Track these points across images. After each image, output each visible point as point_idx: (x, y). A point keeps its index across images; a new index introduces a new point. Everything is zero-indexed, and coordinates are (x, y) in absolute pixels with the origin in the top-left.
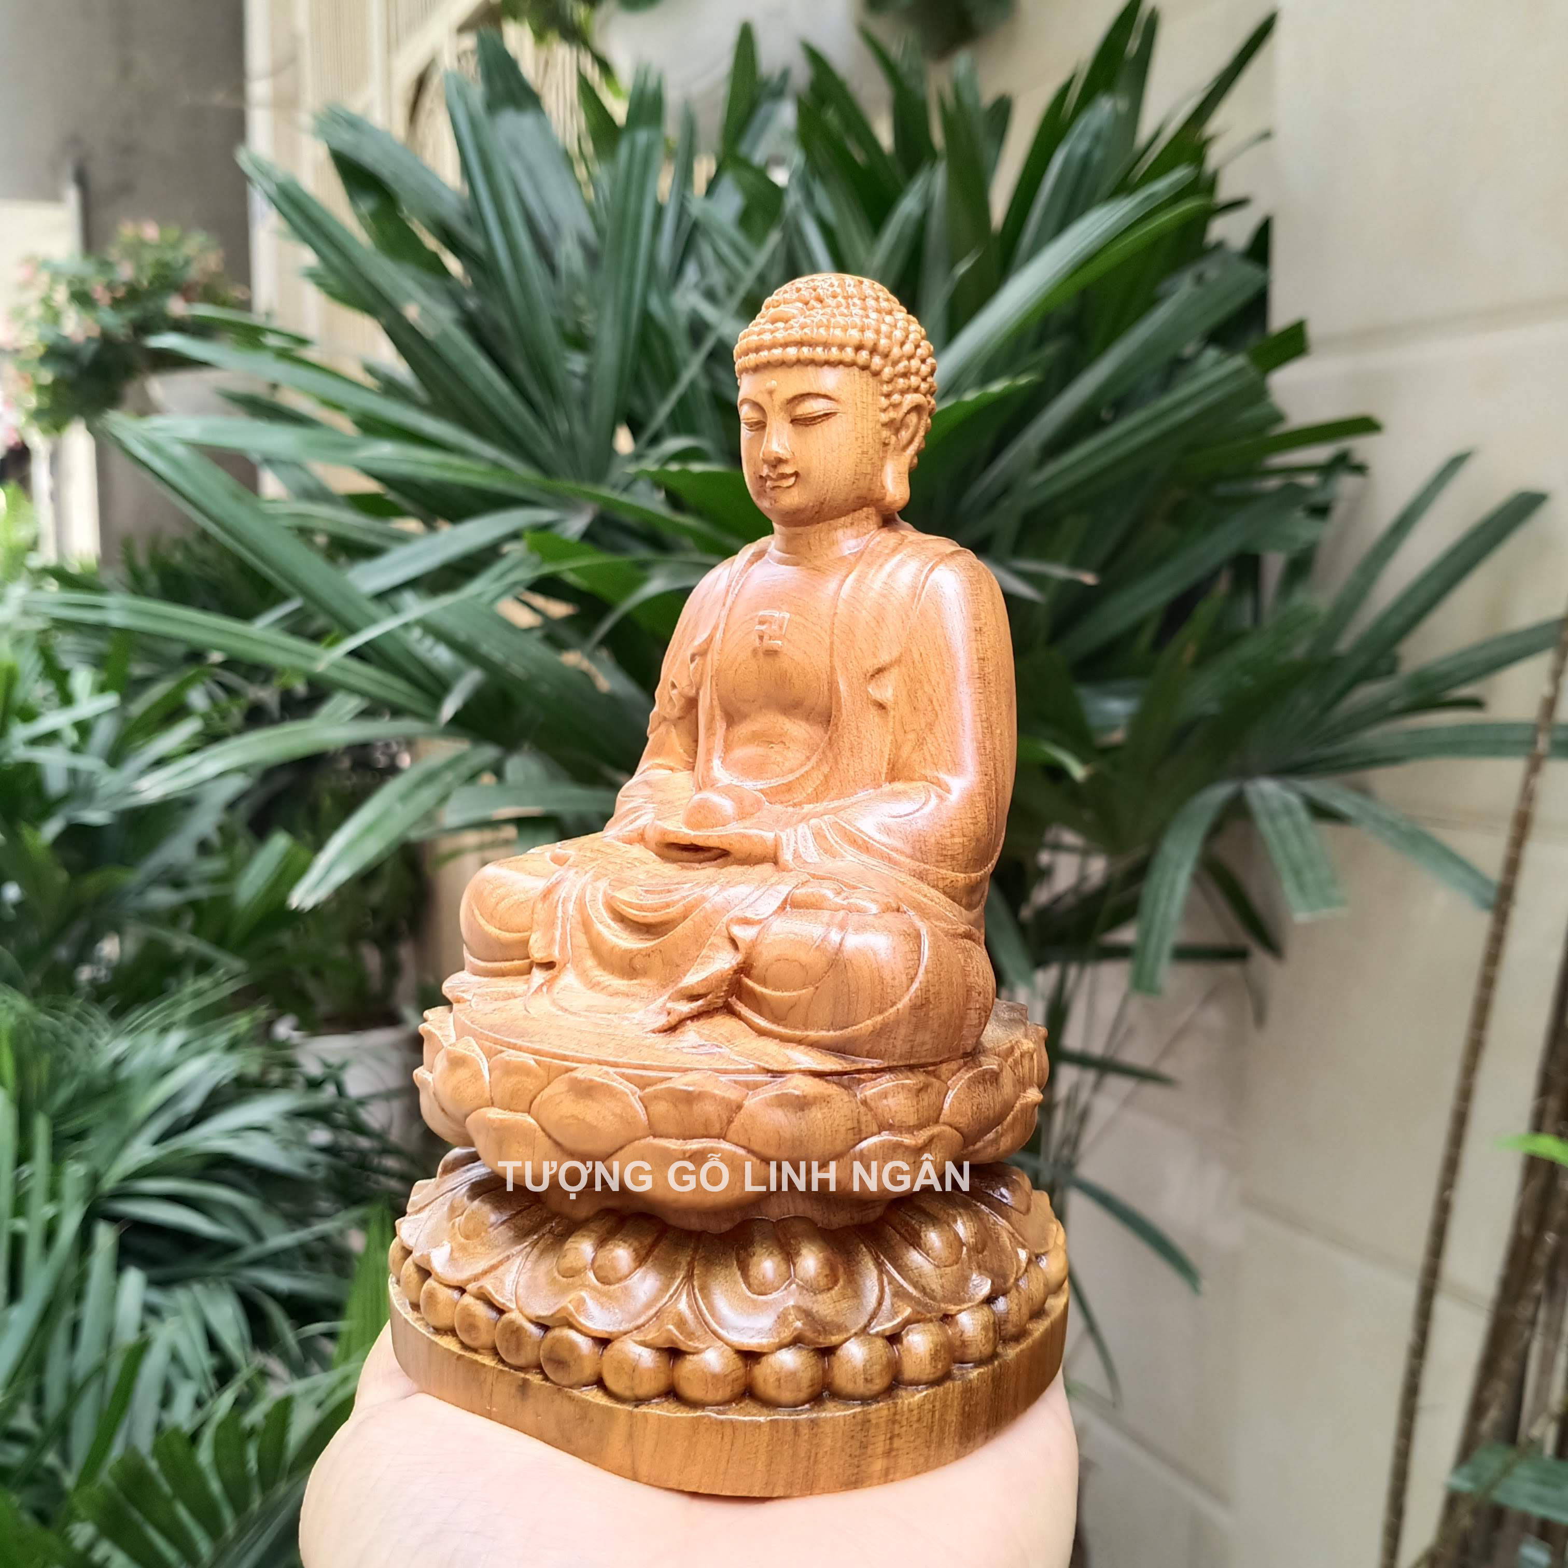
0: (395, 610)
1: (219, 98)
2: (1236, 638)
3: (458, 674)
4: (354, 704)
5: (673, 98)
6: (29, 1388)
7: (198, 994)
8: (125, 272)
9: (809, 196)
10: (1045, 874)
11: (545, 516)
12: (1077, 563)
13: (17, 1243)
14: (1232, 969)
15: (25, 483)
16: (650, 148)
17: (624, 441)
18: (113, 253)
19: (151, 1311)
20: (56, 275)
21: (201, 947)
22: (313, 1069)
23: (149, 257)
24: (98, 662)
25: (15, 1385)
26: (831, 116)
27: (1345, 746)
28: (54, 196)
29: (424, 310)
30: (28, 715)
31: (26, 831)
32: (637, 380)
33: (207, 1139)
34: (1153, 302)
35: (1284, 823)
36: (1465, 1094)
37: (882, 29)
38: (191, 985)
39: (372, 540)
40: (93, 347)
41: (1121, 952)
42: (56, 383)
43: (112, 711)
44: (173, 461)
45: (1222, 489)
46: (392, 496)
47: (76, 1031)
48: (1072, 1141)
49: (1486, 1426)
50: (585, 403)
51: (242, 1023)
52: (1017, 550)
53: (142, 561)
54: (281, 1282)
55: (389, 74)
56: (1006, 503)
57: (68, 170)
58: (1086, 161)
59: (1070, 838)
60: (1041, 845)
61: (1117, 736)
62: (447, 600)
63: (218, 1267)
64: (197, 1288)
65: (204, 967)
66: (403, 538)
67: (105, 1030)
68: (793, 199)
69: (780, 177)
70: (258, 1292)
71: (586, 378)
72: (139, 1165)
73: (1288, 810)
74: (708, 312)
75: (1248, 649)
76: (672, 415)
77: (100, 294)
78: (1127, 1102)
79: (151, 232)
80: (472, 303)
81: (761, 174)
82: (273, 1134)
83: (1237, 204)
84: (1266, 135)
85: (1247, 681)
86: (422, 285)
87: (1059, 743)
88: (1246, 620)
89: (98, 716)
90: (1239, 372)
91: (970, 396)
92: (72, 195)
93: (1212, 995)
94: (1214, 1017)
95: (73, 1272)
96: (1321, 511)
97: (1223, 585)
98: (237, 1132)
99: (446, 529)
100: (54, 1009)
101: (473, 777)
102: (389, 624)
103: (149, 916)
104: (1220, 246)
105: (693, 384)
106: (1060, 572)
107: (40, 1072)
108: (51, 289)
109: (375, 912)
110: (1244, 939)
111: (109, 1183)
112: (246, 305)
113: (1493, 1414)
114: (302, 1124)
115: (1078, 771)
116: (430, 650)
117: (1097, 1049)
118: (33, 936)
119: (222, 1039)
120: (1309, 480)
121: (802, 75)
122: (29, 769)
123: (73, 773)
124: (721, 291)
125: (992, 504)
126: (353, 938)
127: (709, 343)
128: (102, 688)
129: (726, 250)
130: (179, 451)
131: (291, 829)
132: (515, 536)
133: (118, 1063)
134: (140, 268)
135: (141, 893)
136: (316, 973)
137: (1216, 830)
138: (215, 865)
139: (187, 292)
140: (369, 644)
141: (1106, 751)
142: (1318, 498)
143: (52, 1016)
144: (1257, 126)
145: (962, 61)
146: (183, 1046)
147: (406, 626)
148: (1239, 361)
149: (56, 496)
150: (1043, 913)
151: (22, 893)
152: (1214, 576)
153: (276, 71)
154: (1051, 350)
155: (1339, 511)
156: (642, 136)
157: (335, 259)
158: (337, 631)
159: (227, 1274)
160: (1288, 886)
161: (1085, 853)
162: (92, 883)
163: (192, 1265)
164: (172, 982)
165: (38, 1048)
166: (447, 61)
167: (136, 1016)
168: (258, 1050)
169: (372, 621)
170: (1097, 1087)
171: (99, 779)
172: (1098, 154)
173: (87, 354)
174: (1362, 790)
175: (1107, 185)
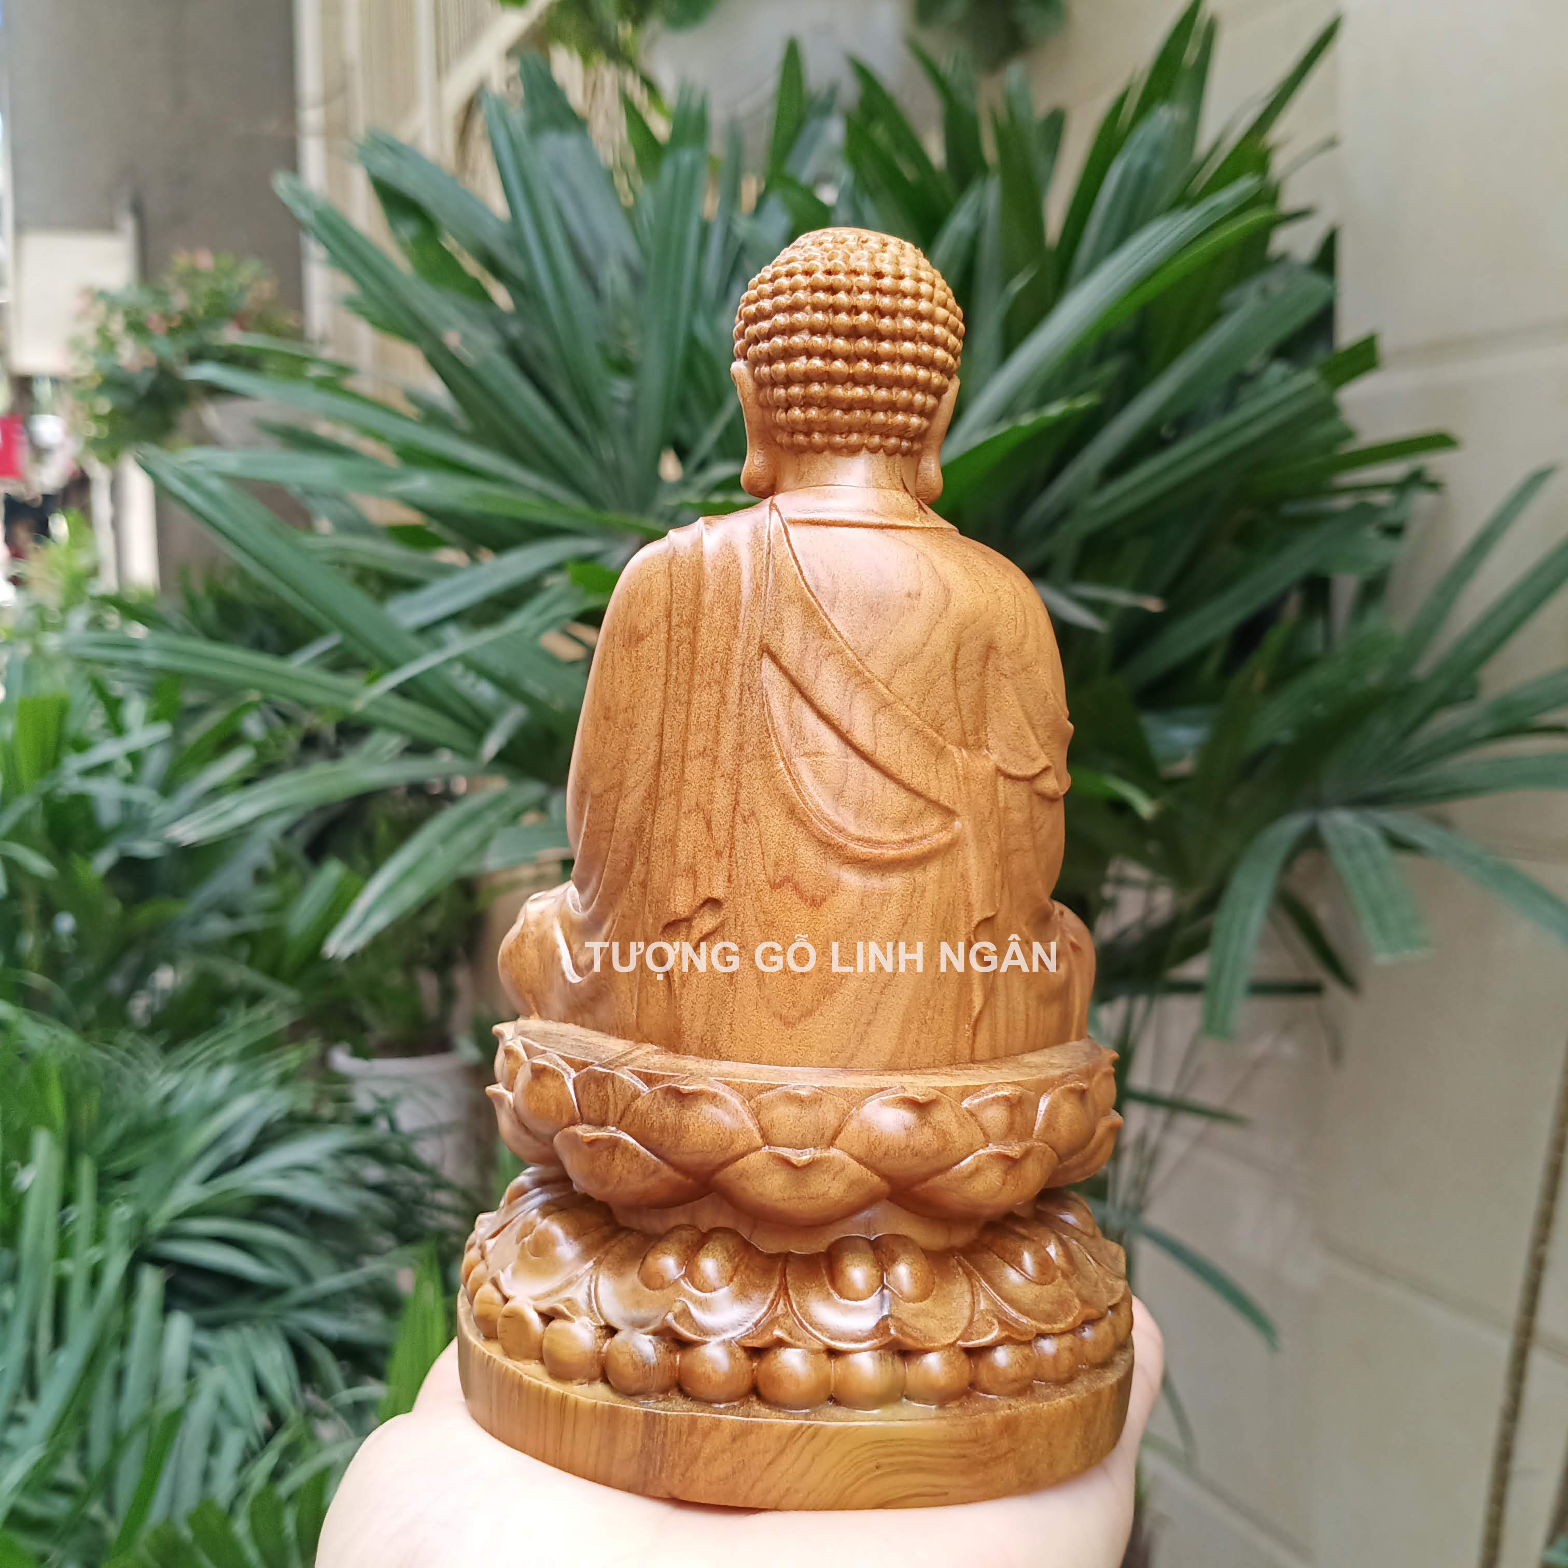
0: (439, 645)
1: (272, 126)
2: (1308, 663)
3: (501, 709)
4: (394, 742)
5: (718, 116)
6: (73, 1439)
7: (249, 1026)
8: (180, 301)
9: (858, 214)
10: (1111, 904)
11: (590, 546)
12: (1141, 587)
13: (62, 1286)
14: (1306, 1004)
15: (86, 511)
16: (694, 170)
17: (670, 468)
18: (169, 281)
19: (199, 1354)
20: (113, 306)
21: (255, 978)
22: (364, 1102)
23: (204, 286)
24: (151, 692)
25: (59, 1436)
26: (880, 133)
27: (1425, 776)
28: (108, 226)
29: (465, 338)
30: (81, 745)
31: (78, 863)
32: (682, 406)
33: (257, 1178)
34: (1216, 316)
35: (1362, 857)
37: (932, 42)
38: (243, 1017)
39: (413, 573)
40: (151, 376)
41: (1192, 988)
42: (113, 412)
43: (163, 741)
44: (210, 496)
45: (1291, 509)
46: (434, 527)
47: (127, 1065)
48: (1140, 1185)
50: (629, 430)
51: (292, 1057)
52: (1079, 573)
53: (199, 588)
54: (330, 1326)
55: (438, 99)
56: (1065, 528)
57: (124, 200)
58: (1144, 174)
59: (1135, 871)
60: (1102, 880)
61: (1185, 766)
62: (488, 635)
63: (267, 1309)
64: (247, 1331)
65: (256, 998)
66: (446, 571)
67: (156, 1063)
68: (841, 218)
69: (828, 195)
70: (307, 1336)
71: (632, 404)
72: (187, 1207)
73: (1366, 844)
75: (1321, 676)
76: (720, 441)
77: (155, 321)
78: (1200, 1141)
79: (205, 261)
80: (515, 329)
81: (809, 193)
82: (322, 1174)
83: (1302, 214)
84: (1331, 143)
85: (1319, 710)
86: (464, 312)
87: (1123, 776)
88: (1317, 646)
89: (152, 747)
90: (1309, 389)
91: (1027, 420)
92: (128, 225)
93: (1287, 1028)
94: (1288, 1049)
95: (118, 1318)
96: (1395, 531)
97: (1293, 607)
98: (286, 1172)
99: (488, 559)
100: (106, 1043)
101: (515, 817)
102: (431, 660)
103: (202, 948)
104: (1283, 258)
106: (1122, 598)
107: (88, 1111)
108: (108, 318)
109: (432, 938)
110: (1317, 972)
111: (158, 1223)
112: (299, 334)
114: (355, 1162)
115: (1145, 807)
116: (473, 686)
117: (1167, 1088)
118: (86, 969)
119: (271, 1072)
120: (1382, 498)
121: (850, 91)
122: (81, 801)
123: (126, 805)
125: (1050, 526)
126: (409, 964)
128: (154, 717)
130: (215, 485)
131: (346, 857)
132: (557, 568)
133: (168, 1098)
134: (194, 296)
135: (196, 921)
136: (374, 1000)
137: (1288, 863)
138: (268, 895)
139: (242, 321)
140: (412, 681)
141: (1173, 782)
142: (1391, 518)
143: (102, 1050)
144: (1322, 134)
145: (1014, 73)
146: (234, 1081)
147: (450, 662)
148: (1308, 377)
149: (116, 524)
150: (1108, 947)
151: (76, 924)
152: (1282, 599)
153: (327, 100)
154: (1111, 368)
155: (1414, 530)
156: (686, 157)
157: (375, 288)
158: (377, 666)
159: (276, 1317)
160: (1368, 926)
161: (1150, 887)
162: (145, 914)
163: (240, 1307)
164: (227, 1013)
165: (87, 1084)
166: (497, 85)
167: (187, 1050)
168: (309, 1085)
169: (413, 657)
170: (1167, 1127)
171: (152, 809)
172: (1158, 167)
173: (144, 383)
174: (1443, 822)
175: (1167, 196)
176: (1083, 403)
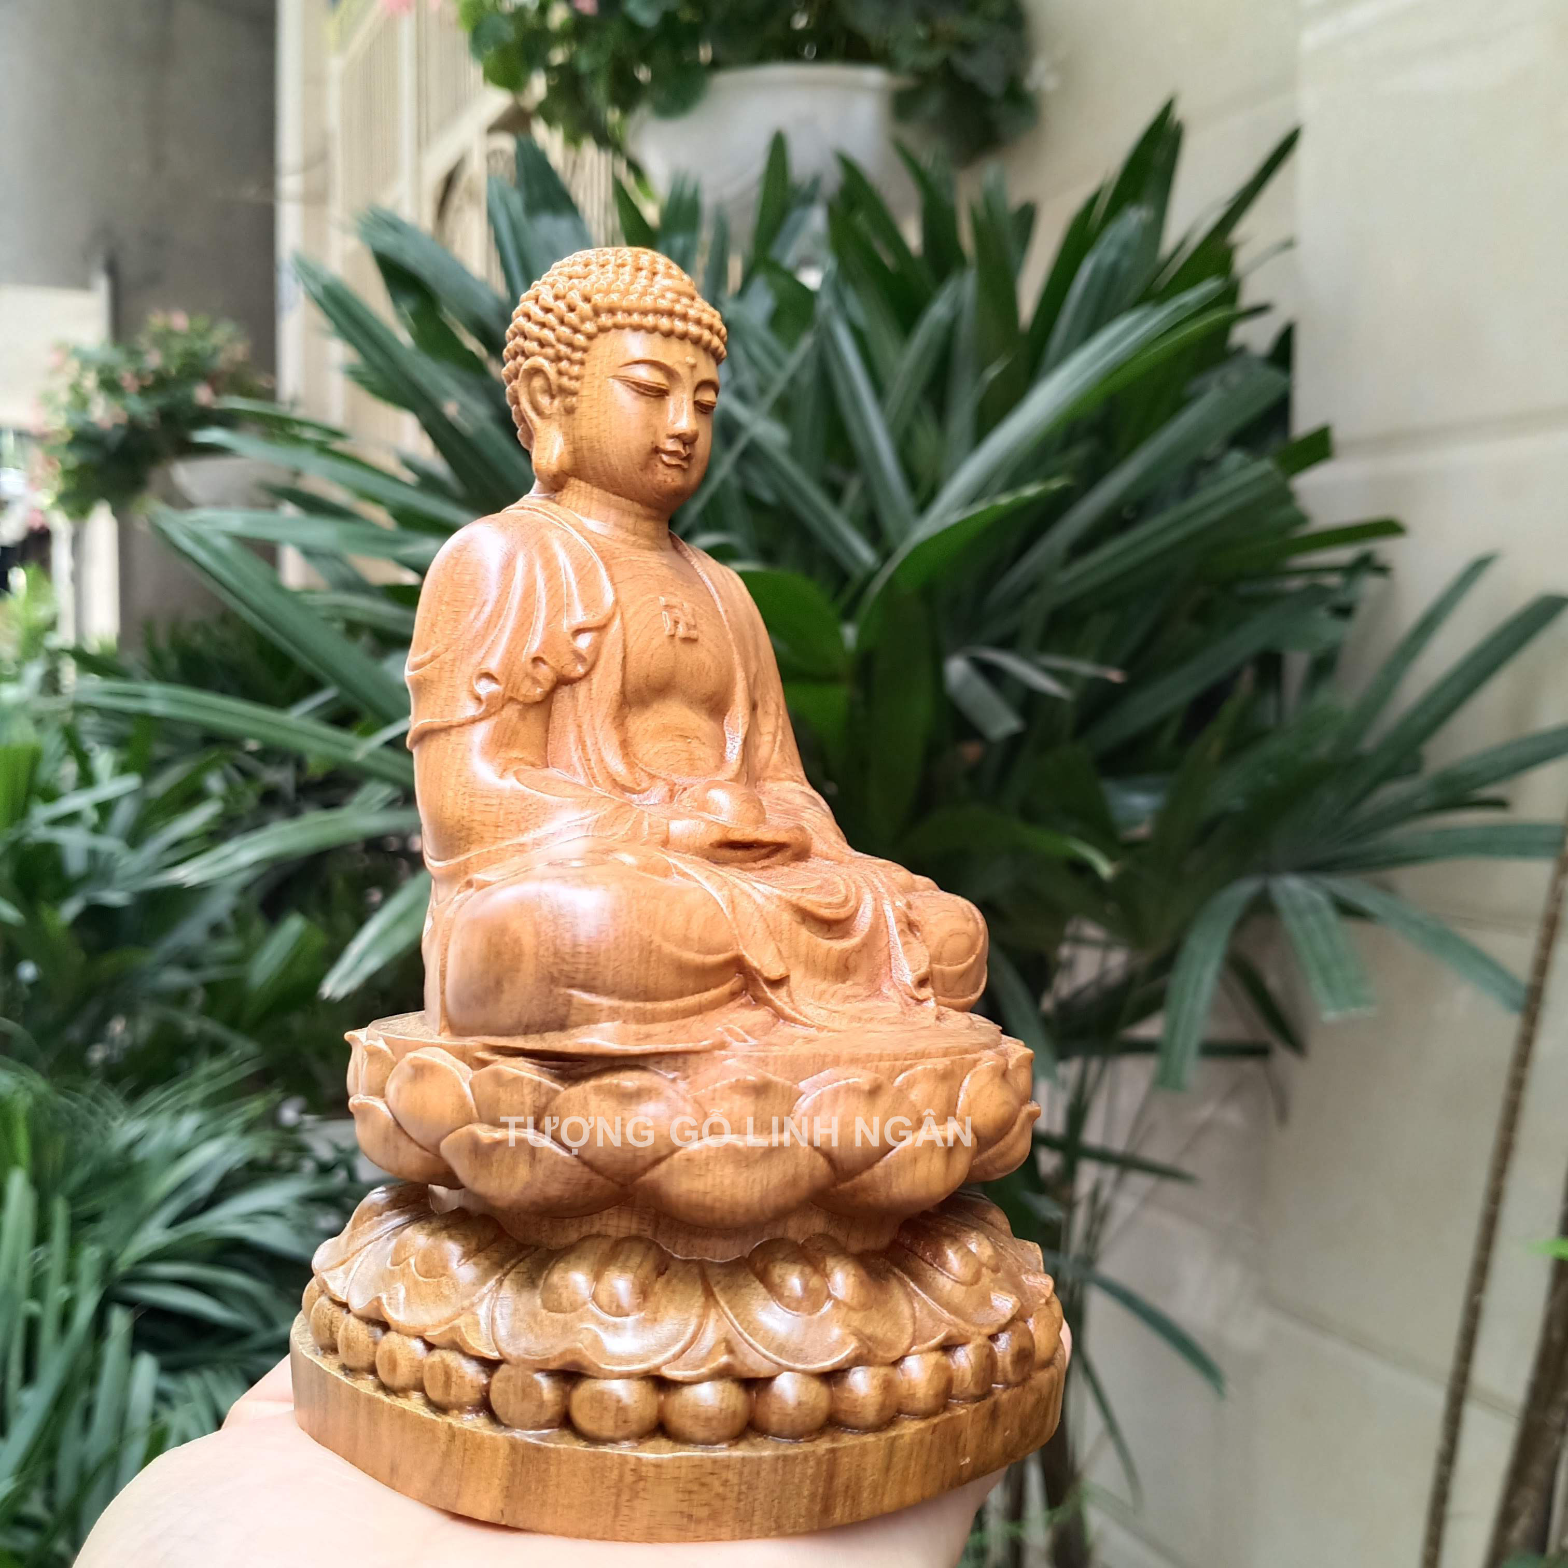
1: (250, 192)
2: (1260, 735)
4: (386, 792)
5: (708, 201)
6: (41, 1474)
7: (211, 1077)
8: (154, 360)
9: (840, 301)
10: (1067, 966)
12: (1103, 659)
13: (32, 1326)
14: (1249, 1066)
15: (46, 564)
16: (685, 253)
18: (143, 341)
19: (162, 1397)
20: (86, 362)
21: (213, 1028)
22: (325, 1153)
23: (177, 346)
24: (118, 742)
25: (28, 1472)
26: (861, 219)
27: (1370, 844)
28: (83, 284)
29: (463, 408)
30: (50, 795)
31: (45, 912)
33: (221, 1223)
34: (1179, 404)
35: (1311, 920)
36: (1495, 1197)
37: (911, 136)
38: (207, 1067)
40: (121, 433)
41: (1147, 1047)
42: (81, 467)
43: (133, 793)
44: (217, 554)
45: (1244, 589)
47: (92, 1112)
48: (1091, 1238)
49: (1517, 1534)
51: (255, 1106)
52: (1046, 644)
53: (163, 643)
55: (418, 171)
56: (1034, 601)
57: (99, 260)
58: (1114, 269)
59: (1092, 931)
60: (1061, 939)
61: (1142, 831)
63: (228, 1354)
64: (209, 1376)
65: (217, 1048)
67: (120, 1112)
68: (825, 303)
69: (812, 279)
72: (150, 1251)
73: (1315, 908)
74: (740, 412)
75: (1274, 747)
76: (703, 513)
77: (128, 380)
78: (1147, 1200)
79: (180, 321)
81: (790, 277)
82: (288, 1220)
83: (1260, 310)
84: (1288, 244)
85: (1271, 779)
86: (460, 382)
87: (1085, 838)
88: (1269, 719)
89: (119, 797)
90: (1266, 476)
91: (1004, 500)
92: (102, 285)
93: (1233, 1093)
94: (1233, 1116)
95: (87, 1357)
96: (1344, 612)
97: (1246, 682)
98: (251, 1217)
100: (68, 1090)
103: (161, 997)
104: (1241, 350)
105: (724, 483)
106: (1085, 668)
107: (54, 1155)
108: (81, 375)
110: (1266, 1035)
111: (123, 1265)
112: (270, 395)
113: (1523, 1524)
114: (313, 1209)
115: (1105, 869)
117: (1118, 1145)
118: (47, 1014)
119: (236, 1122)
120: (1333, 580)
121: (833, 179)
122: (50, 851)
123: (93, 854)
124: (752, 390)
125: (1018, 599)
127: (741, 444)
128: (123, 769)
129: (756, 350)
130: (223, 543)
131: (303, 911)
133: (132, 1145)
134: (167, 355)
135: (155, 973)
137: (1241, 925)
138: (229, 947)
139: (215, 382)
141: (1132, 846)
142: (1341, 599)
143: (67, 1096)
144: (1280, 235)
145: (990, 170)
146: (200, 1127)
148: (1266, 465)
149: (77, 577)
150: (1064, 1007)
151: (38, 971)
152: (1236, 674)
153: (307, 167)
154: (1079, 452)
155: (1363, 611)
156: (679, 242)
157: (378, 358)
158: (372, 720)
159: (238, 1361)
160: (1316, 985)
161: (1106, 946)
162: (109, 963)
163: (202, 1351)
164: (184, 1062)
165: (54, 1128)
166: (477, 161)
167: (153, 1097)
168: (266, 1135)
170: (1118, 1184)
171: (118, 859)
172: (1126, 264)
173: (115, 440)
174: (1388, 889)
175: (1133, 292)
176: (1056, 484)
